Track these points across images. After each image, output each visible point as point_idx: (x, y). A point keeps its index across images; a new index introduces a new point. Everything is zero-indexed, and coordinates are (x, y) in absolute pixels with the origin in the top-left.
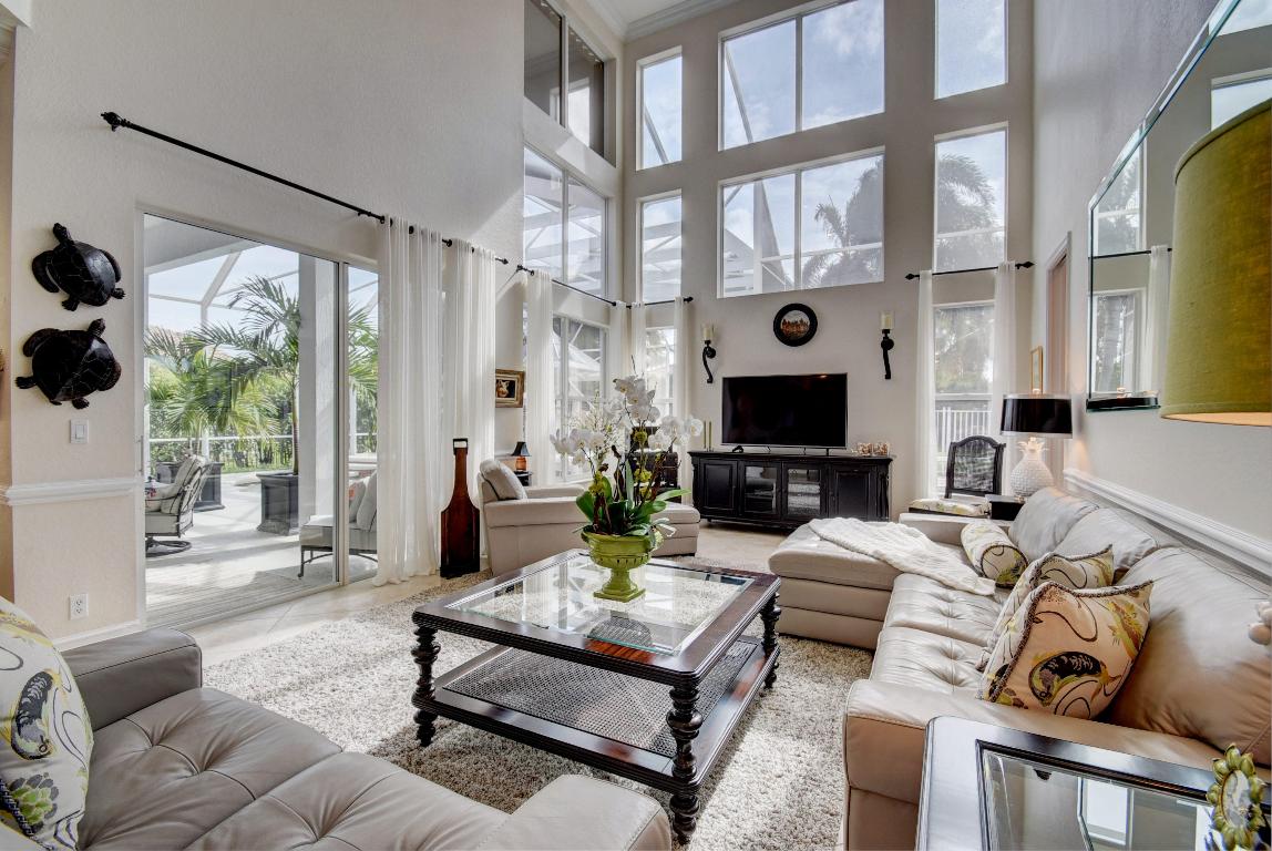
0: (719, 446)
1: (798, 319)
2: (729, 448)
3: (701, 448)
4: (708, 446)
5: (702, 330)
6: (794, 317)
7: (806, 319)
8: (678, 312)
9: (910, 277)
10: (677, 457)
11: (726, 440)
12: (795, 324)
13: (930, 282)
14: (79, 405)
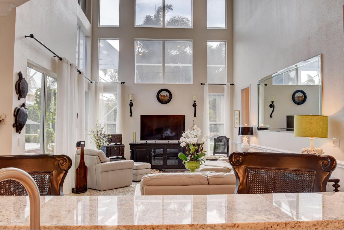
0: (139, 141)
1: (165, 94)
2: (143, 142)
3: (132, 142)
4: (135, 141)
5: (129, 95)
6: (163, 93)
7: (168, 95)
8: (119, 87)
9: (202, 84)
10: (124, 146)
11: (142, 139)
12: (164, 96)
13: (207, 87)
14: (20, 133)
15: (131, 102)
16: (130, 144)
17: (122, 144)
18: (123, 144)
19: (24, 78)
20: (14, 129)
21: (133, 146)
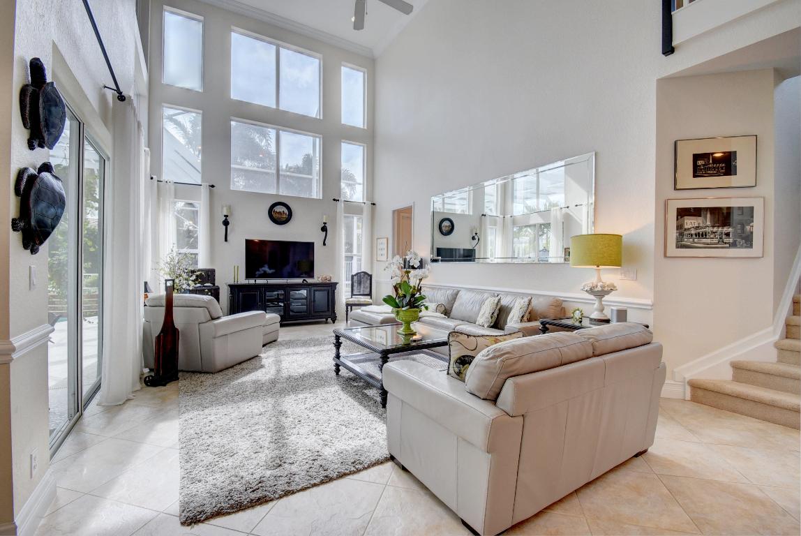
0: (242, 280)
1: (281, 210)
3: (232, 283)
4: (236, 281)
5: (222, 207)
6: (279, 209)
7: (286, 211)
8: (204, 192)
9: (334, 200)
10: (219, 289)
11: (248, 276)
12: (280, 213)
13: (343, 204)
14: (34, 251)
15: (226, 219)
16: (230, 286)
17: (214, 284)
18: (216, 285)
19: (52, 83)
20: (15, 238)
21: (234, 288)
